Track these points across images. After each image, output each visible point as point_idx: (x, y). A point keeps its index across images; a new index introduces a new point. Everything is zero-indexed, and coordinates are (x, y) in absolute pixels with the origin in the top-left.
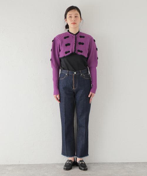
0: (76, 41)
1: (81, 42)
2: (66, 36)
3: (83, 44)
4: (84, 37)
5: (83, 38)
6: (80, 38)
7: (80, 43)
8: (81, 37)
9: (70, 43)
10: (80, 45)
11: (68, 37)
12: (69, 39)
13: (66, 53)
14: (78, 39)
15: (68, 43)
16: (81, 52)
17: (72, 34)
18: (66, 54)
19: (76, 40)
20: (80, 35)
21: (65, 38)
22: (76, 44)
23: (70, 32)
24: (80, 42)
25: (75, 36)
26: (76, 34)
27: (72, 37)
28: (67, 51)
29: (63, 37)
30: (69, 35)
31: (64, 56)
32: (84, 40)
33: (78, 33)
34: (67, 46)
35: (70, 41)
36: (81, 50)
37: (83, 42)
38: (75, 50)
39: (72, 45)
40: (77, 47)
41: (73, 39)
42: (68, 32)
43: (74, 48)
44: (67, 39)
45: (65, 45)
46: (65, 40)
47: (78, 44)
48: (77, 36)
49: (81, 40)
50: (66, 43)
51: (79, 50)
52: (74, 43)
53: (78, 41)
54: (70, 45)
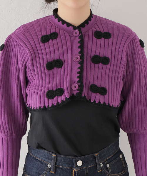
0: (82, 52)
1: (102, 55)
2: (49, 33)
3: (105, 61)
4: (107, 35)
5: (107, 40)
6: (95, 39)
8: (99, 35)
9: (61, 58)
10: (97, 65)
11: (54, 36)
12: (60, 44)
14: (90, 43)
15: (57, 58)
16: (103, 91)
17: (69, 25)
18: (51, 101)
19: (82, 47)
20: (94, 30)
21: (45, 39)
22: (81, 63)
23: (60, 19)
24: (97, 54)
25: (80, 32)
26: (83, 25)
27: (67, 34)
28: (52, 90)
29: (37, 36)
30: (59, 30)
31: (45, 106)
32: (110, 48)
33: (89, 21)
34: (51, 69)
35: (61, 52)
36: (100, 85)
37: (106, 55)
38: (80, 88)
39: (70, 64)
40: (88, 75)
41: (71, 45)
42: (56, 18)
43: (78, 79)
44: (52, 44)
45: (45, 64)
46: (44, 46)
47: (91, 63)
48: (86, 32)
49: (101, 48)
50: (49, 60)
51: (94, 84)
52: (77, 58)
53: (89, 51)
54: (63, 66)
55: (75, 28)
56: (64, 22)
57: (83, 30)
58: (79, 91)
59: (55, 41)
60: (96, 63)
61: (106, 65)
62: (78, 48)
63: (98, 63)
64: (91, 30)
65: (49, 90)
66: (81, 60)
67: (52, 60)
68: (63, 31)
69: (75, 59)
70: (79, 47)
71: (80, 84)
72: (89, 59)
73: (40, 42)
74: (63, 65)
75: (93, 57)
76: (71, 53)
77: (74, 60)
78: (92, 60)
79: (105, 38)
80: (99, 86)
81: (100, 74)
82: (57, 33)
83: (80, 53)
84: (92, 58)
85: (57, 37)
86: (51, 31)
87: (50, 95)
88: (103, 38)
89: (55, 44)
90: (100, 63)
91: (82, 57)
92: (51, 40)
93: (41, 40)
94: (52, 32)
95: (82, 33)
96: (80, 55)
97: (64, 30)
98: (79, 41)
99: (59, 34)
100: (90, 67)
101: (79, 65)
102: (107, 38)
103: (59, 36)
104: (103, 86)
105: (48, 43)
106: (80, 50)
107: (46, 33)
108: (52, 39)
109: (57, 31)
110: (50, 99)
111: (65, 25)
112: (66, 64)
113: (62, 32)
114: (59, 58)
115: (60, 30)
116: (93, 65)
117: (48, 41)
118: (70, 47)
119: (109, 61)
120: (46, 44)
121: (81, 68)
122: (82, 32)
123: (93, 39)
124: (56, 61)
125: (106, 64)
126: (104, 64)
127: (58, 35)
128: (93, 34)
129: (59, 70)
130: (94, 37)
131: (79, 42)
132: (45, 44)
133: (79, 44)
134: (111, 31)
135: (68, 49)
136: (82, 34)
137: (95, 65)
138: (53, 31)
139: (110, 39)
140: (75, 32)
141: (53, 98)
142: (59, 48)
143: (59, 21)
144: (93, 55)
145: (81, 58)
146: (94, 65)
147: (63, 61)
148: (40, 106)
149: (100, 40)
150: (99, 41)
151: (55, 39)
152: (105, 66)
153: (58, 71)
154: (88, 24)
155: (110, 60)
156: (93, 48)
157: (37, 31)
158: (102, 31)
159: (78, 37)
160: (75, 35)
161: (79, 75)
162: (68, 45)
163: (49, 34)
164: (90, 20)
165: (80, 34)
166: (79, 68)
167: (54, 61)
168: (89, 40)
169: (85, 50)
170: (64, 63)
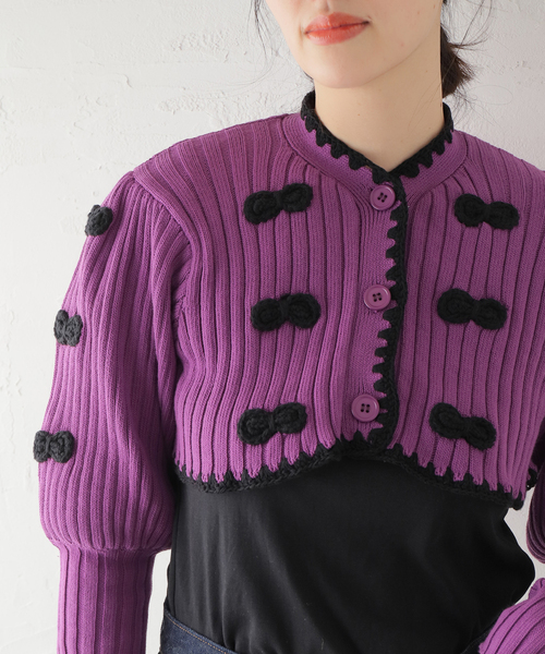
1: (477, 293)
2: (278, 185)
3: (490, 314)
4: (503, 216)
6: (456, 226)
7: (456, 307)
8: (471, 211)
10: (456, 330)
11: (296, 198)
12: (315, 233)
13: (255, 428)
14: (436, 238)
15: (298, 286)
17: (358, 159)
20: (455, 191)
21: (262, 208)
22: (395, 315)
23: (325, 136)
24: (462, 285)
25: (400, 194)
26: (410, 167)
28: (262, 411)
29: (233, 190)
30: (320, 176)
31: (229, 475)
32: (512, 268)
33: (434, 155)
34: (271, 329)
35: (316, 266)
36: (469, 408)
37: (494, 293)
38: (385, 411)
39: (347, 317)
40: (422, 367)
41: (357, 242)
42: (309, 130)
43: (378, 376)
44: (286, 230)
45: (248, 307)
46: (253, 235)
47: (436, 318)
48: (423, 196)
49: (476, 263)
50: (266, 293)
51: (446, 401)
52: (377, 297)
53: (431, 273)
54: (321, 321)
55: (379, 175)
56: (340, 148)
57: (411, 186)
58: (380, 423)
59: (298, 218)
60: (454, 322)
61: (493, 333)
62: (387, 257)
63: (460, 322)
64: (442, 188)
65: (250, 408)
66: (395, 305)
67: (278, 294)
68: (332, 183)
69: (371, 299)
70: (391, 253)
71: (383, 395)
72: (427, 302)
73: (242, 219)
74: (318, 316)
75: (445, 294)
76: (355, 272)
77: (368, 302)
78: (438, 308)
79: (494, 226)
80: (465, 410)
81: (468, 366)
82: (310, 189)
83: (391, 274)
84: (440, 300)
85: (308, 204)
86: (286, 177)
87: (253, 429)
88: (486, 226)
89: (298, 233)
90: (472, 323)
91: (398, 293)
92: (282, 216)
93: (245, 211)
94: (289, 182)
95: (407, 198)
96: (392, 283)
97: (337, 181)
98: (390, 230)
99: (316, 192)
100: (428, 335)
101: (386, 325)
102: (503, 228)
103: (316, 202)
104: (480, 412)
105: (270, 223)
106: (392, 265)
107: (269, 183)
108: (290, 212)
109: (311, 179)
110: (253, 444)
111: (344, 160)
112: (333, 313)
113: (328, 184)
114: (308, 287)
115: (323, 176)
116: (440, 325)
117: (273, 216)
118: (356, 252)
119: (505, 318)
120: (264, 229)
121: (393, 336)
122: (405, 196)
123: (449, 226)
124: (293, 298)
125: (492, 329)
126: (485, 327)
127: (311, 196)
128: (448, 204)
129: (301, 335)
130: (452, 219)
131: (392, 234)
132: (260, 227)
133: (392, 243)
134: (518, 202)
135: (346, 258)
136: (405, 204)
137: (451, 327)
138: (295, 177)
139: (513, 231)
140: (377, 194)
141: (263, 442)
142: (312, 251)
143: (320, 143)
144: (443, 287)
145: (393, 297)
146: (445, 328)
147: (321, 301)
148: (212, 473)
149: (475, 231)
150: (471, 232)
151: (301, 210)
152: (488, 335)
153: (296, 339)
154: (429, 164)
155: (509, 314)
156: (444, 259)
157: (234, 170)
158: (485, 196)
159: (389, 214)
160: (377, 205)
161: (381, 360)
162: (346, 243)
163: (280, 188)
164: (441, 151)
165: (399, 202)
166: (383, 334)
167: (284, 297)
168: (431, 227)
169: (413, 267)
170: (323, 309)
